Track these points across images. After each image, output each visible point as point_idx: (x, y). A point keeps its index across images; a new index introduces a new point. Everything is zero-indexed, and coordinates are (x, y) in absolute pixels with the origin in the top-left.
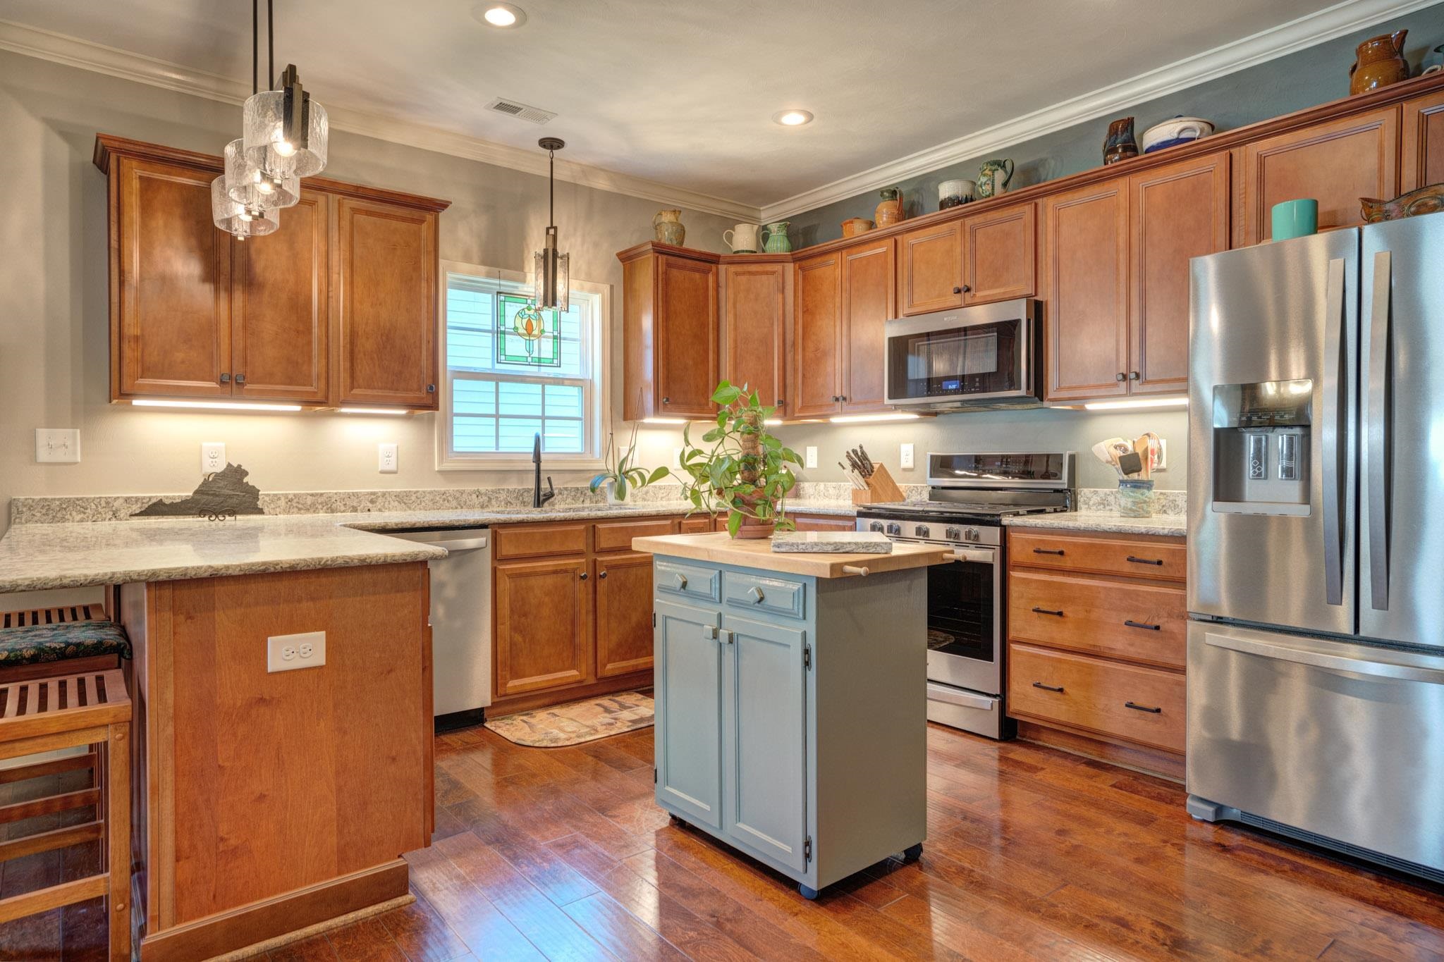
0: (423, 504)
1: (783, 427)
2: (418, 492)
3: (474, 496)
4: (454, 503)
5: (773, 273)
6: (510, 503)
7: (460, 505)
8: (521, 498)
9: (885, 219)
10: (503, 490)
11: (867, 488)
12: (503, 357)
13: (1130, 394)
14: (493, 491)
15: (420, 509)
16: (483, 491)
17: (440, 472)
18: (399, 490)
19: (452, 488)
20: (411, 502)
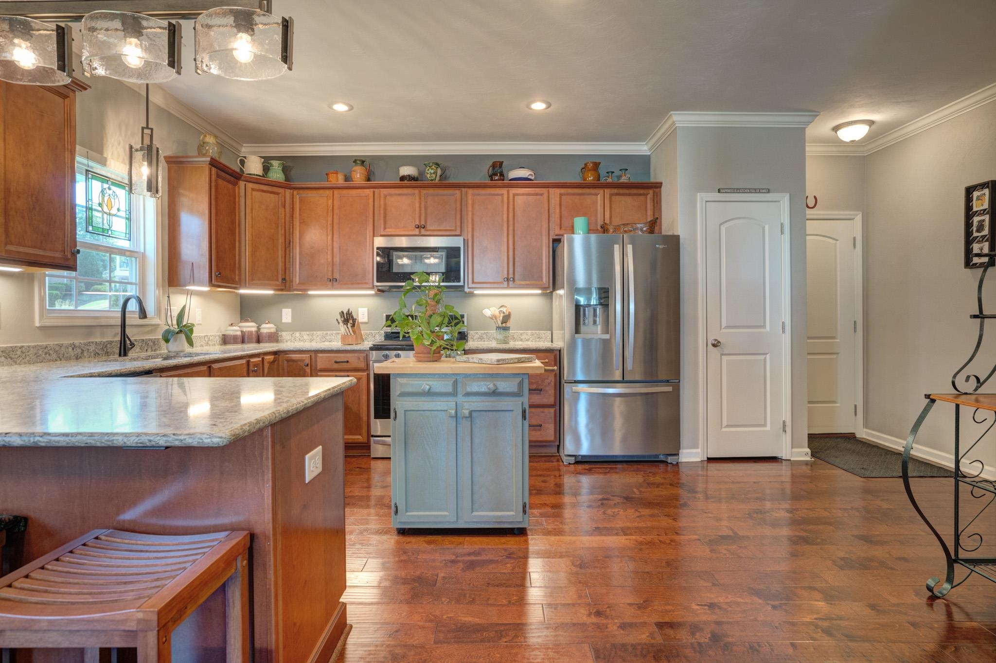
0: (28, 358)
1: (275, 295)
2: (23, 346)
3: (70, 349)
4: (54, 356)
5: (278, 194)
6: (98, 354)
7: (59, 357)
8: (105, 350)
9: (358, 176)
10: (93, 342)
11: (353, 334)
12: (90, 228)
13: (508, 287)
14: (85, 344)
15: (25, 363)
16: (77, 344)
17: (41, 328)
18: (6, 346)
19: (52, 342)
20: (16, 356)
